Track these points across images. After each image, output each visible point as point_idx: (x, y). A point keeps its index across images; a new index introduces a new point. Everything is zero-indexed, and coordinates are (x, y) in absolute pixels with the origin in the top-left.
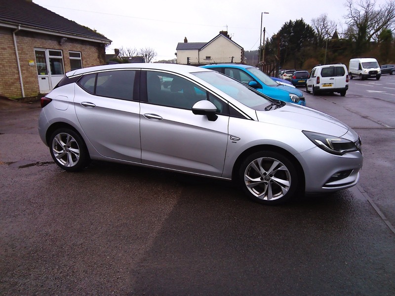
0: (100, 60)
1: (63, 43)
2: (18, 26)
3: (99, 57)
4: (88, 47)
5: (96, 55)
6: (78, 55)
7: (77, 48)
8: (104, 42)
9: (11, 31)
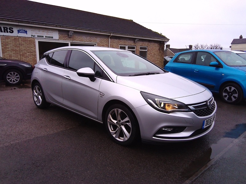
0: (160, 51)
1: (136, 42)
2: (111, 34)
3: (159, 50)
4: (153, 43)
5: (158, 48)
6: (145, 49)
7: (145, 44)
8: (163, 40)
9: (108, 36)
